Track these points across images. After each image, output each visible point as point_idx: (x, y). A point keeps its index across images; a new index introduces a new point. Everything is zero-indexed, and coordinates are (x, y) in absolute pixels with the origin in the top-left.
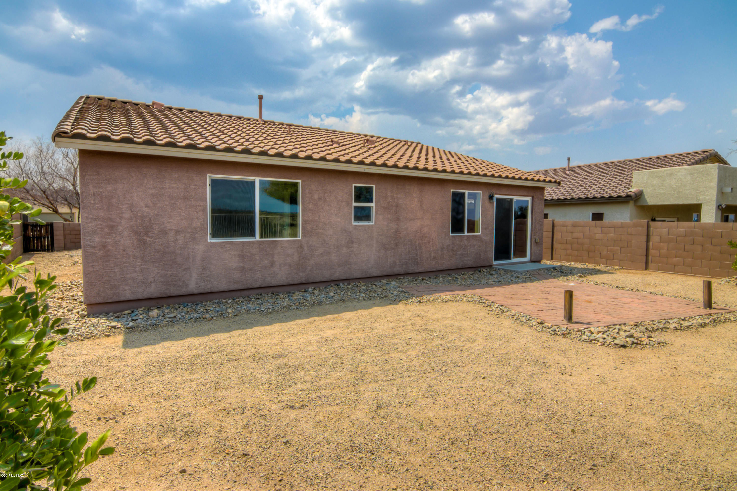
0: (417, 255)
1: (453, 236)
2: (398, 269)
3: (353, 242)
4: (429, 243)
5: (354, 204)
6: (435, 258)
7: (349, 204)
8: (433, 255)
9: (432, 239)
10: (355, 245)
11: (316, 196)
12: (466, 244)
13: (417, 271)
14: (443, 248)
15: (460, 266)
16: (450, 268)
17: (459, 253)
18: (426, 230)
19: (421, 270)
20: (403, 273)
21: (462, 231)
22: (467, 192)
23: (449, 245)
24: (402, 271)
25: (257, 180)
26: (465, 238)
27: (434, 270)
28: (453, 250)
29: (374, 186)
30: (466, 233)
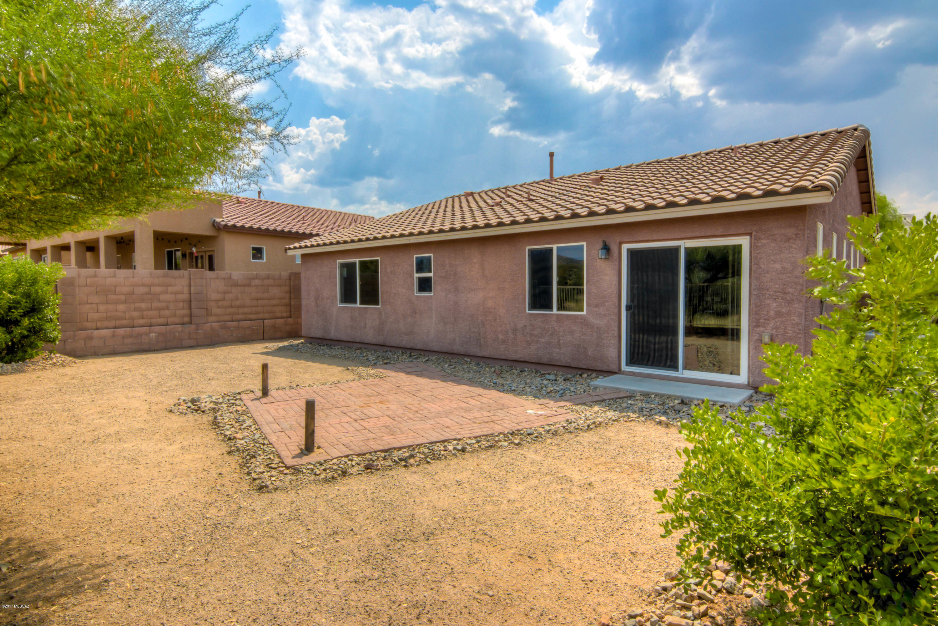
0: (479, 334)
1: (530, 314)
2: (457, 348)
3: (415, 313)
4: (495, 320)
5: (417, 275)
6: (504, 342)
7: (412, 276)
8: (501, 337)
9: (500, 316)
10: (417, 316)
11: (389, 270)
12: (557, 328)
13: (480, 355)
14: (515, 330)
15: (545, 361)
16: (527, 360)
17: (543, 340)
18: (490, 303)
19: (486, 354)
20: (462, 353)
21: (549, 307)
22: (555, 247)
23: (525, 327)
24: (462, 350)
25: (357, 260)
26: (554, 318)
27: (503, 357)
28: (532, 335)
29: (432, 255)
30: (555, 311)
